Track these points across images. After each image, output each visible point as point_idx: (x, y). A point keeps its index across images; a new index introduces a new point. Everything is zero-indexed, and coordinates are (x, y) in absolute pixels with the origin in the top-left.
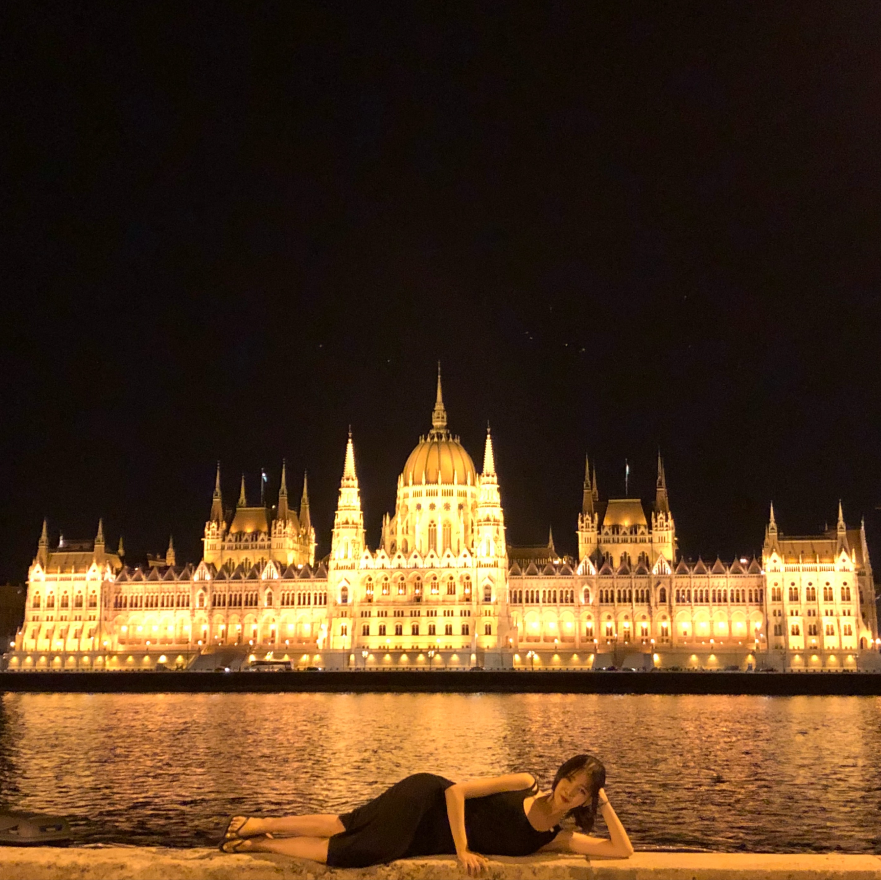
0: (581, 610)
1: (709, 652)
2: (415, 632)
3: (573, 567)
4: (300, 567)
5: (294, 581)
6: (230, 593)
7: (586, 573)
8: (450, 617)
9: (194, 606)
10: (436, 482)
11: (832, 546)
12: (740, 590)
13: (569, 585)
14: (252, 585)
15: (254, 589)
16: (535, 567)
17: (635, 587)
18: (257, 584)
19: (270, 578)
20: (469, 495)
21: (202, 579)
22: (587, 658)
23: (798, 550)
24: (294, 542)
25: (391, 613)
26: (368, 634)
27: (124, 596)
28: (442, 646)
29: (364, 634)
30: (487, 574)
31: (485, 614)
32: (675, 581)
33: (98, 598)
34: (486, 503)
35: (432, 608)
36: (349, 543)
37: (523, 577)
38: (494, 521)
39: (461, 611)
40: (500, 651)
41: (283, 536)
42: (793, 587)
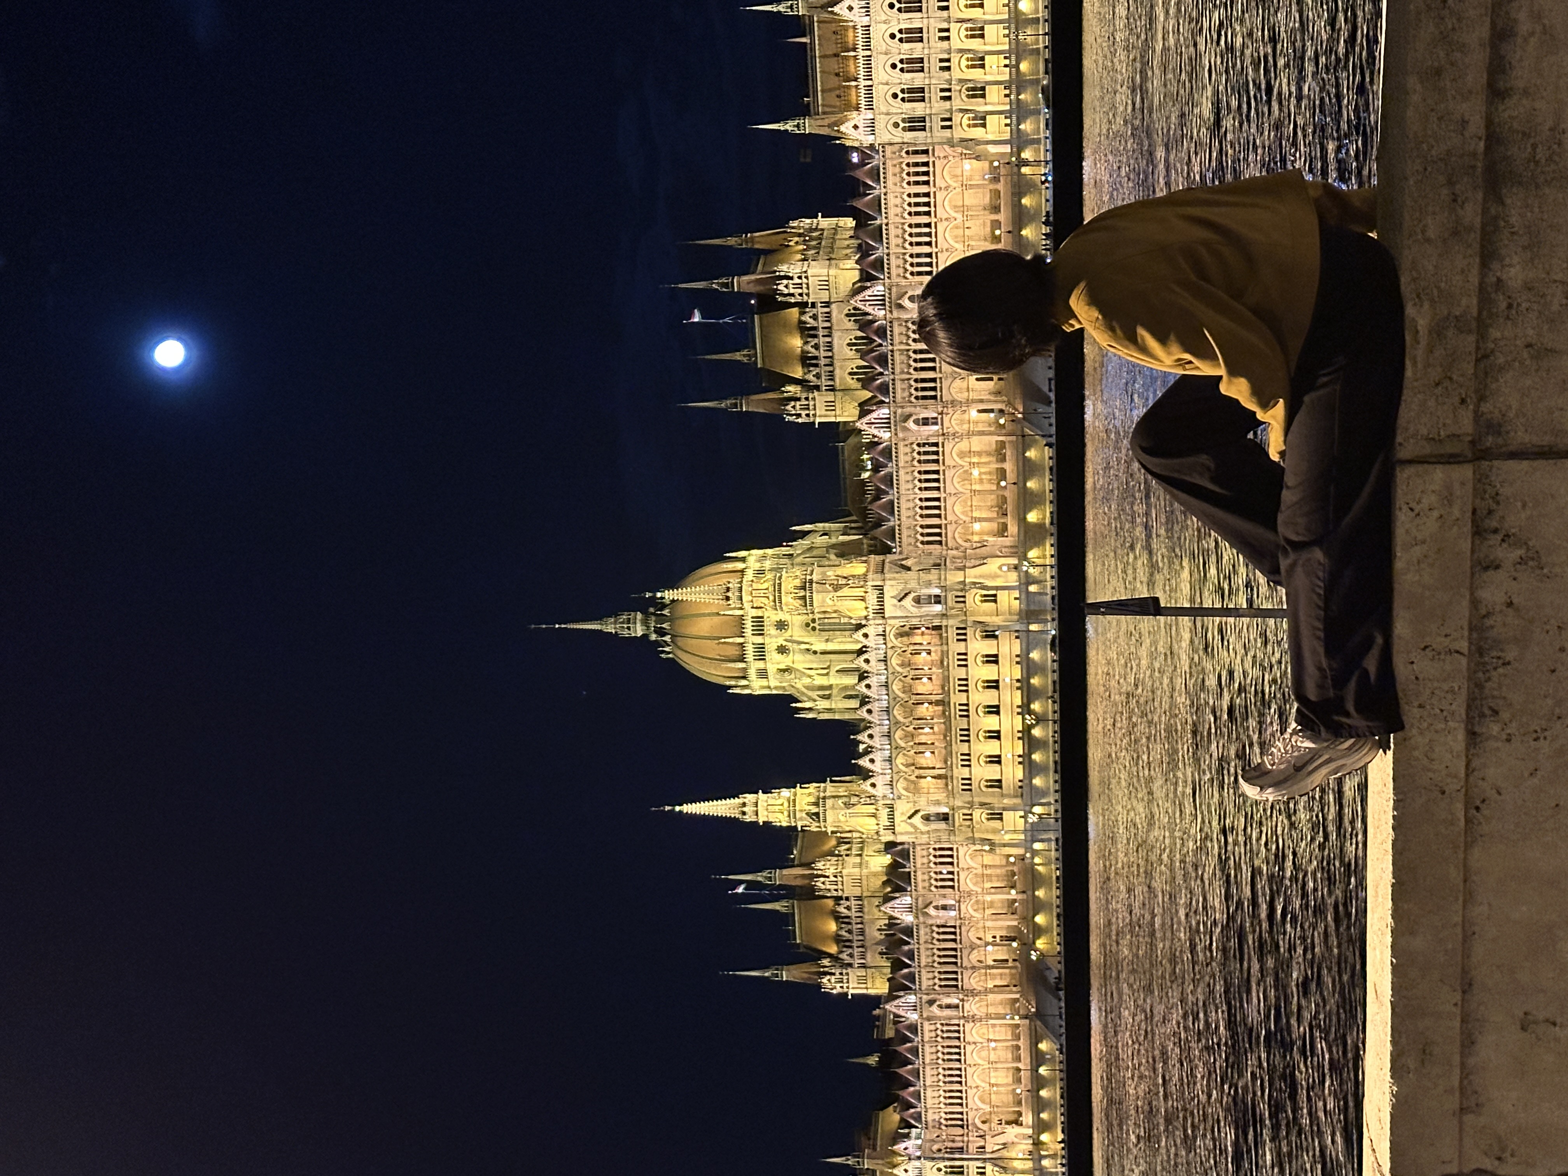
0: (950, 429)
1: (1017, 238)
2: (995, 710)
5: (915, 871)
6: (936, 965)
7: (887, 424)
8: (969, 657)
9: (958, 1016)
11: (825, 23)
13: (908, 450)
14: (923, 933)
15: (928, 930)
16: (878, 502)
17: (907, 344)
18: (922, 927)
19: (910, 909)
21: (914, 1007)
23: (834, 81)
25: (964, 748)
26: (1000, 781)
27: (944, 1116)
28: (1017, 673)
29: (1000, 787)
30: (895, 601)
31: (962, 605)
32: (895, 280)
33: (948, 1163)
34: (774, 601)
35: (954, 684)
36: (850, 811)
37: (898, 522)
38: (804, 588)
39: (958, 640)
40: (1023, 587)
41: (840, 879)
42: (901, 95)
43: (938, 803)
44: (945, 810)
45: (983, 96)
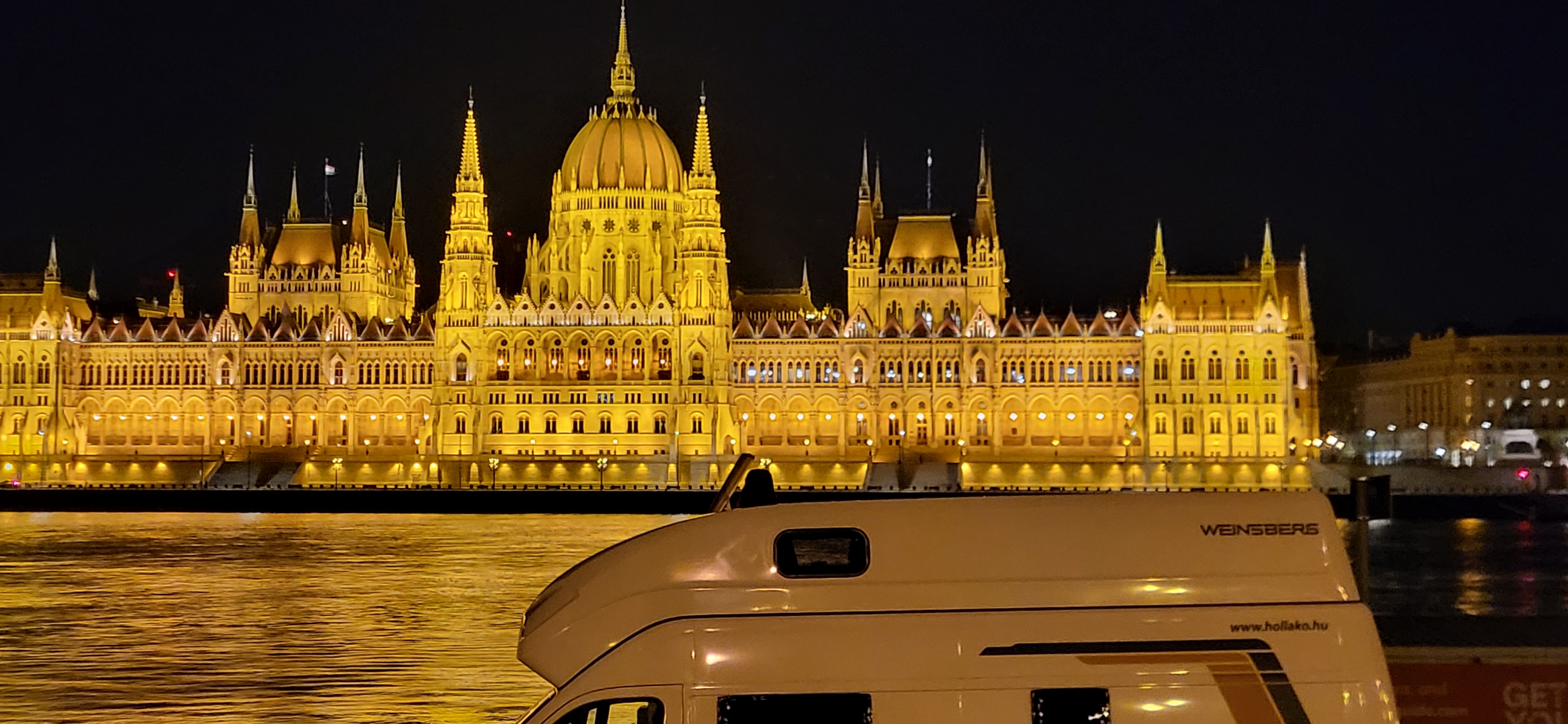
0: (850, 394)
1: (1052, 460)
2: (578, 428)
3: (837, 325)
4: (388, 320)
5: (379, 345)
6: (273, 362)
7: (859, 335)
8: (636, 405)
9: (214, 383)
10: (617, 185)
11: (1252, 292)
12: (1104, 361)
14: (309, 351)
15: (312, 356)
16: (777, 324)
17: (937, 356)
18: (317, 349)
19: (338, 339)
20: (670, 206)
21: (225, 339)
22: (856, 470)
23: (1199, 299)
24: (380, 280)
25: (538, 397)
26: (500, 431)
27: (96, 365)
28: (621, 451)
29: (494, 431)
30: (697, 335)
31: (692, 400)
32: (1000, 347)
33: (52, 367)
34: (697, 220)
35: (606, 390)
36: (469, 283)
37: (758, 342)
38: (710, 249)
39: (654, 395)
40: (715, 459)
41: (360, 270)
42: (1188, 358)
43: (479, 370)
44: (469, 377)
45: (1185, 432)
